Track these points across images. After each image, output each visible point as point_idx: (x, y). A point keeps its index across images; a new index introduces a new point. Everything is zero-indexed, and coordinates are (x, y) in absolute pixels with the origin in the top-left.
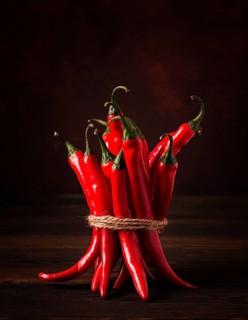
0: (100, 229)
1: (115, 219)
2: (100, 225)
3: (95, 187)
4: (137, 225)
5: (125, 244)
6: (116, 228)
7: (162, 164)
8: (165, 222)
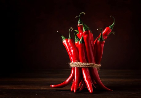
0: (74, 67)
1: (80, 63)
2: (74, 66)
3: (72, 51)
4: (89, 65)
5: (84, 73)
6: (80, 66)
7: (98, 41)
8: (100, 65)
